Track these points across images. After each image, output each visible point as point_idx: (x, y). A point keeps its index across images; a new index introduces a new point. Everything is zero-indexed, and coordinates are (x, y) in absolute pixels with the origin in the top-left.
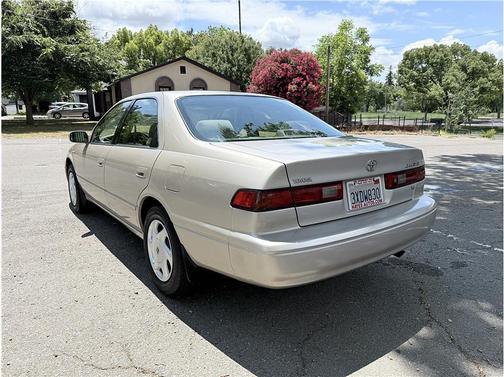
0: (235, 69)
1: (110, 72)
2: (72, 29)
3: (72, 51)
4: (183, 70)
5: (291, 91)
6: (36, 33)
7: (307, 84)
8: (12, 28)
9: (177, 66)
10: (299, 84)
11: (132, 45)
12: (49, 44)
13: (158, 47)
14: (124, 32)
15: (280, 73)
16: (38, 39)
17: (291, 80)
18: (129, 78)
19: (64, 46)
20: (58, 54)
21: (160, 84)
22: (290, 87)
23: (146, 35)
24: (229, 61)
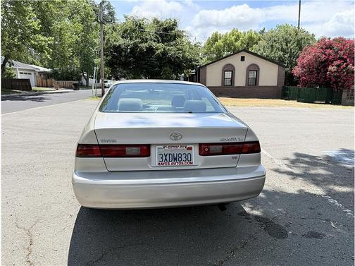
0: (286, 56)
1: (194, 63)
2: (175, 37)
3: (172, 50)
4: (243, 59)
5: (331, 71)
6: (155, 41)
7: (347, 66)
8: (143, 39)
9: (239, 56)
10: (338, 66)
11: (220, 43)
12: (160, 47)
13: (237, 43)
14: (216, 35)
15: (323, 57)
16: (154, 45)
17: (332, 62)
18: (205, 66)
19: (168, 48)
20: (165, 53)
21: (226, 69)
22: (330, 68)
23: (230, 35)
24: (283, 50)
